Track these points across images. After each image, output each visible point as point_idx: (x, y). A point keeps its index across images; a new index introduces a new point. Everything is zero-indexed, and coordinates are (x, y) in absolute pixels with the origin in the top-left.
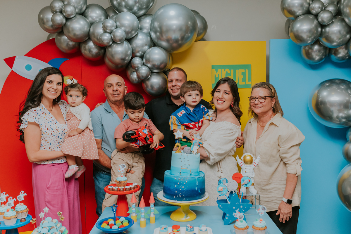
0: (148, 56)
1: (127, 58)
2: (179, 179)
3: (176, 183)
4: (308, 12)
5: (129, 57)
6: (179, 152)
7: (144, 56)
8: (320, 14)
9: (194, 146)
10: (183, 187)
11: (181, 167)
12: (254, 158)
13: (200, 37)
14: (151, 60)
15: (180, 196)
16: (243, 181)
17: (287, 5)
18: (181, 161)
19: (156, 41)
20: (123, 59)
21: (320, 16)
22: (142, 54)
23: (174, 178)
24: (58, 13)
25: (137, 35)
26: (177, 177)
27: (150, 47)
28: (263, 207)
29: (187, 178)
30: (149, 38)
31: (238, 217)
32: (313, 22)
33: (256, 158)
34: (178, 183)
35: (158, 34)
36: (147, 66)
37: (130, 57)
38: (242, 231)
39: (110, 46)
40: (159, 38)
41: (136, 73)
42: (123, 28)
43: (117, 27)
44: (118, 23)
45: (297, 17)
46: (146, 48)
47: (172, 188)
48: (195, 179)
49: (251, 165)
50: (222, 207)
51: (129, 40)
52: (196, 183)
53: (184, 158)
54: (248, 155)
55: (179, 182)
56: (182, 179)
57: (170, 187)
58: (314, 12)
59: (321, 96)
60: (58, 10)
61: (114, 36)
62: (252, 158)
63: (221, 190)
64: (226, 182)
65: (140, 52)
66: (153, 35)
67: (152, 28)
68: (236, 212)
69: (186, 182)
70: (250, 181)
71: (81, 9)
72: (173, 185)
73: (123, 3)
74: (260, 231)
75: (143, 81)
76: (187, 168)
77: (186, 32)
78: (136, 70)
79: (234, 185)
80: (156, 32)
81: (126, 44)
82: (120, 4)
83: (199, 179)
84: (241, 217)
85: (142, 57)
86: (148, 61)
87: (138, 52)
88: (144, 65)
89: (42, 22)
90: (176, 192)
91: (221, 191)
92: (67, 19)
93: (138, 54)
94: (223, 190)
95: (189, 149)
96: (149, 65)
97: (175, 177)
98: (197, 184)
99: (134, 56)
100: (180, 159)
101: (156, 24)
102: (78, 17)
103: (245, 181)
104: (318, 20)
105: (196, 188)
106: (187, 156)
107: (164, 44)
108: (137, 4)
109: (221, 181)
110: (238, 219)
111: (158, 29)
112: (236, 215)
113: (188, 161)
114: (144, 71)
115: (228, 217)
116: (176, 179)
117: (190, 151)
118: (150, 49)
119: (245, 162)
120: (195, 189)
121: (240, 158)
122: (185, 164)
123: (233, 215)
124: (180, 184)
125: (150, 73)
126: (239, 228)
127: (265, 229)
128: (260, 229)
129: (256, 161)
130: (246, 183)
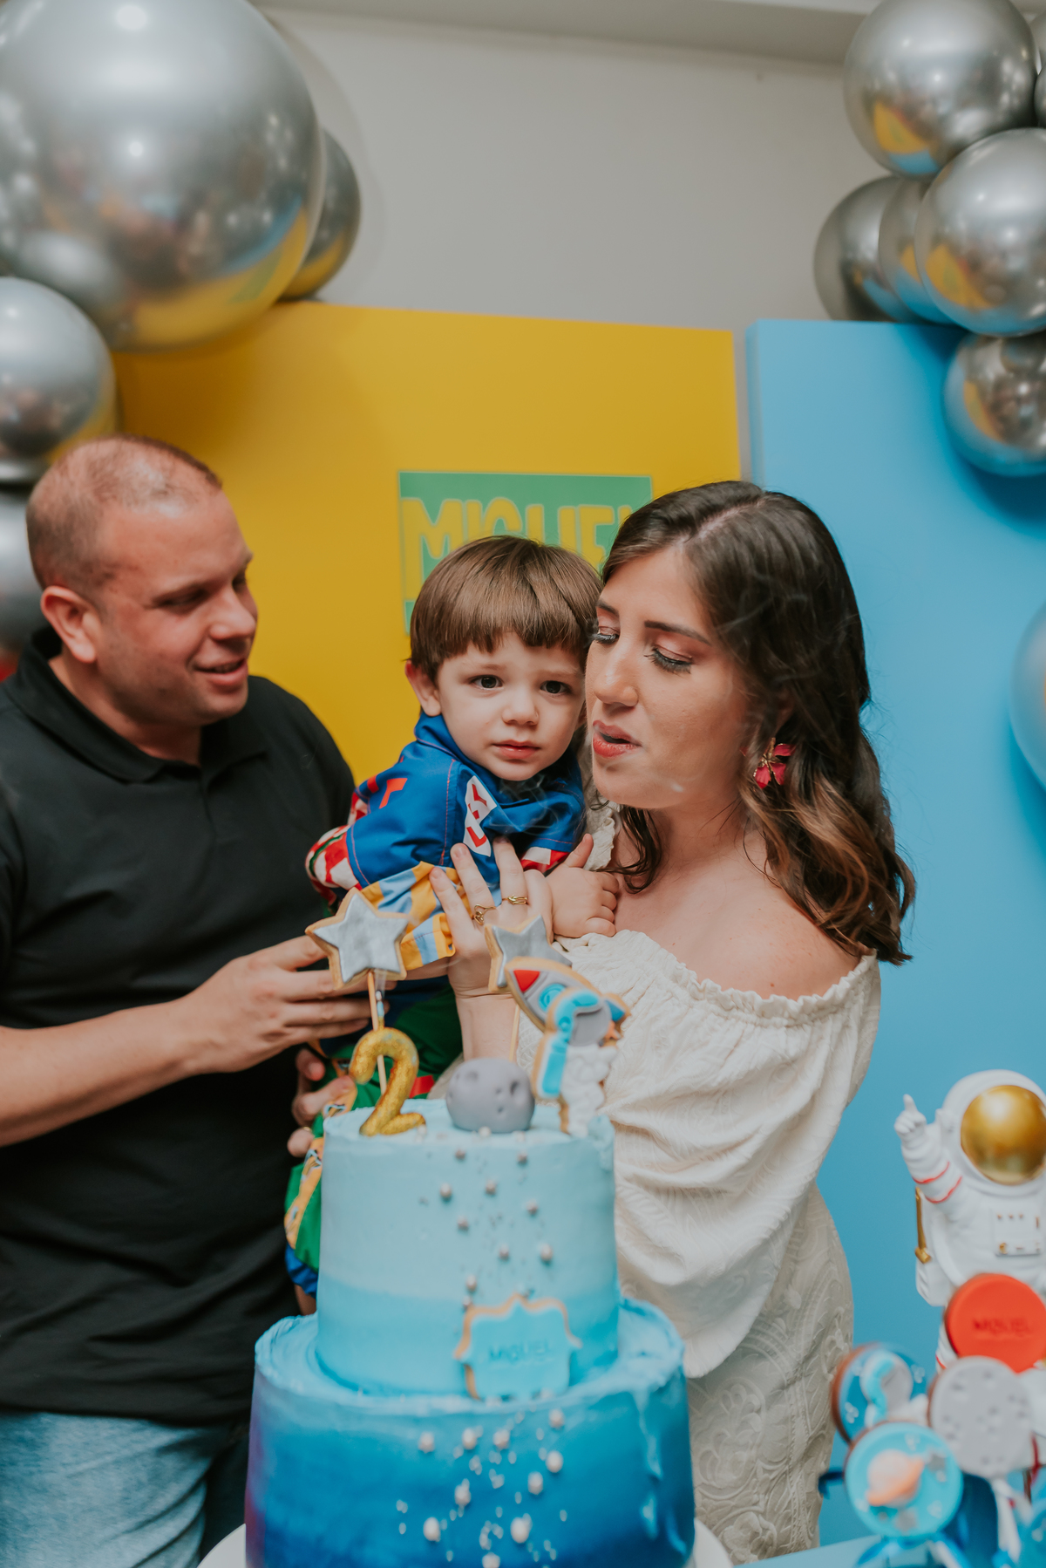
2: (469, 1437)
3: (434, 1497)
6: (399, 1122)
9: (572, 1051)
10: (521, 1528)
11: (466, 1299)
18: (464, 1228)
23: (409, 1434)
26: (437, 1420)
34: (462, 1493)
47: (380, 1553)
48: (636, 1413)
52: (638, 1455)
53: (491, 1193)
55: (471, 1475)
56: (501, 1437)
57: (361, 1542)
64: (907, 1386)
69: (554, 1461)
72: (402, 1517)
79: (993, 1411)
95: (514, 1087)
97: (416, 1421)
105: (650, 1512)
109: (868, 1385)
113: (533, 1212)
116: (427, 1440)
117: (521, 1098)
120: (640, 1524)
122: (505, 1258)
124: (484, 1496)
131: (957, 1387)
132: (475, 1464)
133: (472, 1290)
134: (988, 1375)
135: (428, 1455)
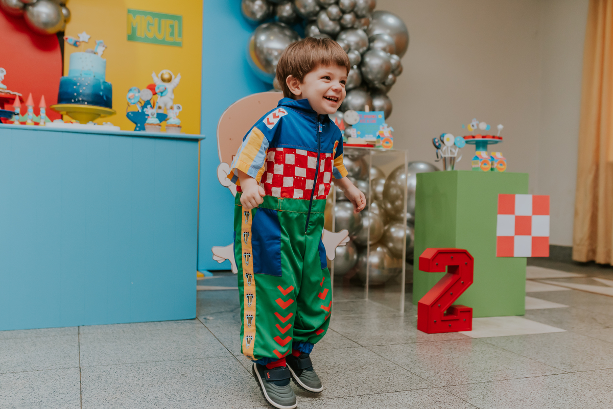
2: (79, 79)
9: (99, 47)
10: (84, 89)
12: (173, 77)
15: (81, 99)
16: (158, 88)
28: (179, 106)
29: (90, 79)
31: (149, 113)
33: (175, 77)
34: (78, 84)
38: (153, 126)
47: (70, 90)
48: (100, 83)
49: (168, 83)
50: (132, 116)
52: (100, 87)
54: (167, 72)
56: (83, 79)
59: (258, 41)
62: (171, 76)
63: (132, 96)
69: (89, 83)
70: (166, 89)
72: (72, 86)
74: (174, 128)
75: (26, 4)
76: (90, 70)
83: (105, 84)
84: (153, 114)
90: (75, 94)
91: (131, 98)
94: (134, 98)
97: (75, 77)
98: (102, 87)
103: (160, 89)
105: (101, 93)
106: (90, 56)
110: (151, 116)
113: (91, 61)
115: (138, 127)
116: (75, 79)
119: (163, 80)
120: (100, 95)
121: (157, 76)
122: (87, 65)
123: (145, 111)
124: (81, 85)
126: (151, 124)
127: (179, 127)
128: (173, 126)
129: (176, 80)
130: (162, 91)
131: (143, 92)
132: (80, 81)
133: (83, 68)
134: (148, 91)
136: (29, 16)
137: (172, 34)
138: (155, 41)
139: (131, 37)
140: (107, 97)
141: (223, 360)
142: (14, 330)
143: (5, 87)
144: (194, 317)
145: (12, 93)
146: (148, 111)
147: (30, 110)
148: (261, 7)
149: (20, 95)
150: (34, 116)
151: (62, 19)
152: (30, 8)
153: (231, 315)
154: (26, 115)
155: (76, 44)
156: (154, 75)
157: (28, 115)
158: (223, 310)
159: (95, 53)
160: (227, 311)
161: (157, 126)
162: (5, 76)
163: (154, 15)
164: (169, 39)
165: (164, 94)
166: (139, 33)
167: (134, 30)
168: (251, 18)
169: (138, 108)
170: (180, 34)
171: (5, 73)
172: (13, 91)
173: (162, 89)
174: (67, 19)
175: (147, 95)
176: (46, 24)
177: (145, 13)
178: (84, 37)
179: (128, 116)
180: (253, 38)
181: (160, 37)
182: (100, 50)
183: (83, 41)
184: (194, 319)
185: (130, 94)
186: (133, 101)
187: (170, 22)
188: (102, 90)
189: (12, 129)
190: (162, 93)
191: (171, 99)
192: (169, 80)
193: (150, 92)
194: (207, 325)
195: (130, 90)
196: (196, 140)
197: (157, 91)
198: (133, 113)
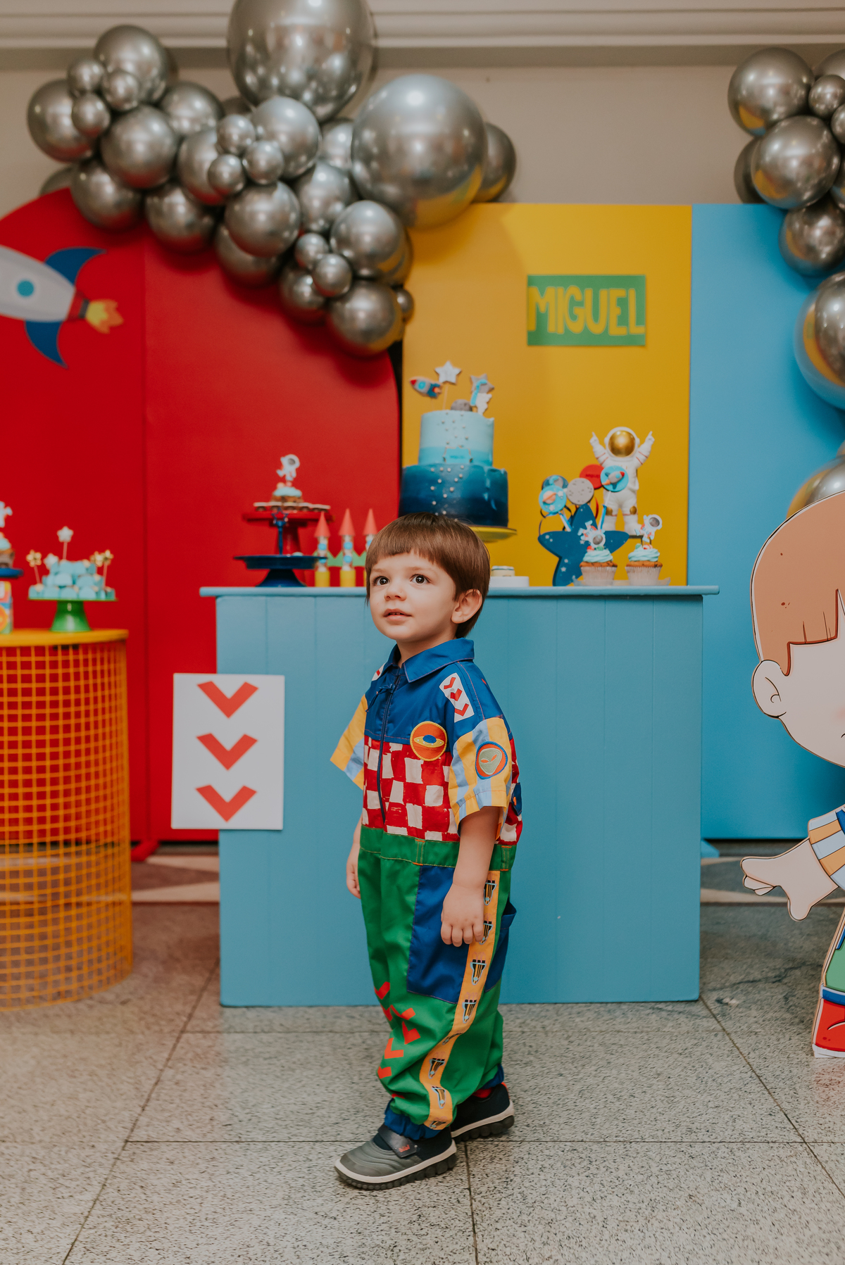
0: (343, 227)
1: (286, 234)
2: (442, 469)
3: (434, 482)
4: (805, 109)
5: (291, 233)
7: (333, 231)
8: (836, 116)
9: (479, 394)
10: (452, 489)
12: (637, 441)
13: (494, 190)
14: (353, 239)
15: (444, 513)
16: (607, 475)
17: (744, 92)
19: (369, 186)
20: (274, 234)
21: (837, 119)
22: (327, 226)
23: (430, 468)
24: (89, 95)
25: (310, 171)
26: (435, 465)
27: (348, 203)
28: (655, 519)
29: (462, 467)
30: (346, 181)
31: (590, 539)
32: (820, 136)
33: (642, 442)
34: (440, 481)
35: (375, 165)
36: (342, 256)
37: (296, 233)
38: (600, 568)
39: (238, 196)
40: (377, 178)
41: (309, 280)
42: (275, 144)
43: (258, 138)
44: (260, 130)
45: (771, 126)
46: (338, 207)
47: (422, 495)
48: (484, 473)
49: (628, 458)
50: (551, 540)
51: (294, 182)
52: (484, 482)
54: (622, 431)
55: (441, 477)
56: (449, 469)
57: (418, 493)
58: (821, 108)
59: (825, 315)
60: (88, 87)
61: (250, 162)
62: (632, 441)
63: (550, 497)
64: (562, 484)
65: (322, 222)
66: (359, 169)
67: (358, 152)
68: (585, 528)
69: (461, 475)
70: (623, 474)
71: (151, 92)
72: (427, 487)
73: (275, 81)
74: (645, 569)
75: (330, 298)
76: (462, 446)
77: (455, 160)
78: (312, 269)
79: (583, 490)
80: (367, 160)
81: (282, 194)
82: (264, 83)
83: (493, 473)
84: (598, 540)
85: (326, 235)
86: (344, 242)
87: (316, 220)
88: (331, 251)
89: (39, 127)
90: (434, 503)
91: (548, 502)
92: (117, 114)
93: (314, 227)
94: (554, 501)
95: (466, 404)
96: (347, 253)
97: (431, 466)
98: (488, 484)
99: (304, 230)
100: (443, 423)
101: (368, 135)
102: (147, 110)
103: (610, 476)
104: (834, 130)
105: (486, 496)
106: (462, 416)
107: (391, 190)
108: (314, 85)
109: (551, 482)
110: (593, 546)
111: (375, 150)
112: (586, 535)
113: (464, 428)
114: (333, 267)
115: (566, 565)
116: (433, 469)
118: (350, 209)
119: (615, 450)
120: (483, 499)
121: (602, 443)
122: (456, 437)
123: (579, 534)
124: (444, 481)
125: (349, 276)
126: (593, 564)
127: (656, 566)
128: (643, 565)
129: (643, 449)
130: (614, 481)
131: (574, 484)
132: (443, 474)
133: (448, 444)
134: (583, 482)
135: (432, 472)
136: (335, 320)
137: (623, 320)
138: (588, 340)
139: (537, 337)
140: (497, 504)
141: (782, 1153)
142: (328, 1006)
143: (297, 493)
144: (695, 996)
145: (311, 506)
146: (589, 534)
147: (348, 543)
148: (830, 233)
149: (327, 507)
150: (355, 554)
151: (399, 316)
152: (338, 304)
153: (778, 992)
154: (341, 554)
155: (432, 392)
156: (594, 440)
157: (344, 554)
158: (756, 975)
159: (471, 409)
160: (767, 979)
161: (608, 568)
162: (298, 470)
163: (584, 281)
164: (616, 331)
165: (619, 487)
166: (554, 326)
167: (541, 319)
168: (805, 262)
169: (563, 522)
170: (641, 320)
171: (297, 464)
172: (314, 503)
173: (615, 475)
174: (407, 314)
175: (581, 491)
176: (368, 333)
177: (563, 281)
178: (448, 372)
179: (541, 539)
180: (812, 308)
181: (597, 329)
182: (481, 400)
183: (446, 382)
184: (696, 1001)
185: (547, 493)
186: (552, 508)
187: (619, 293)
188: (487, 490)
189: (315, 596)
190: (614, 485)
191: (633, 491)
192: (629, 450)
193: (588, 484)
194: (728, 1025)
195: (546, 484)
196: (696, 598)
197: (604, 480)
198: (553, 534)
